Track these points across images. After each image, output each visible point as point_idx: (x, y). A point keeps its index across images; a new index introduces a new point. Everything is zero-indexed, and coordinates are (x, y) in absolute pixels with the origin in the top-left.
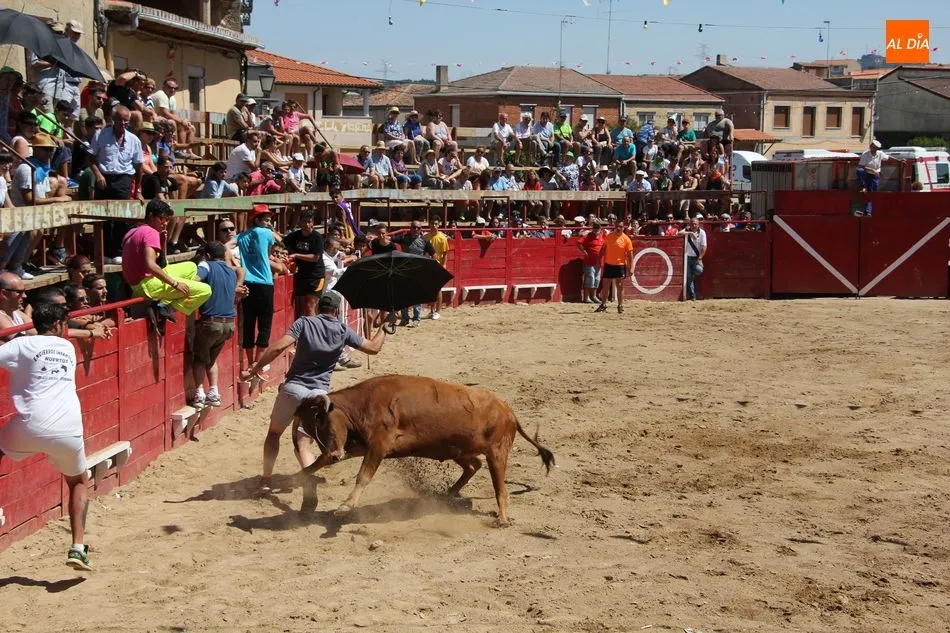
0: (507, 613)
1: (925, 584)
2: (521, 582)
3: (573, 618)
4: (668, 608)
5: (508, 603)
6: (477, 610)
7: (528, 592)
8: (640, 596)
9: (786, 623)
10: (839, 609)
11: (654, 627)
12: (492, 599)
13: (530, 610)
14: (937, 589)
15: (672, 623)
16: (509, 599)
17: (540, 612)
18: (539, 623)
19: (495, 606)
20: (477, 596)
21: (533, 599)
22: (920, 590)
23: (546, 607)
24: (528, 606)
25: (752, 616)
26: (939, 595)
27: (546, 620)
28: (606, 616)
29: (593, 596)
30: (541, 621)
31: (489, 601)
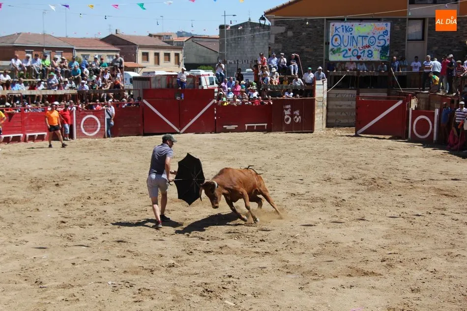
0: (25, 284)
1: (207, 252)
2: (32, 270)
3: (57, 283)
4: (100, 274)
5: (26, 280)
6: (10, 285)
7: (35, 274)
8: (87, 270)
9: (151, 275)
10: (173, 266)
11: (94, 283)
12: (17, 279)
13: (36, 282)
14: (212, 253)
15: (101, 280)
16: (26, 278)
17: (41, 282)
18: (41, 287)
19: (19, 282)
20: (10, 279)
21: (38, 277)
22: (206, 255)
23: (44, 280)
24: (35, 280)
25: (137, 273)
26: (213, 256)
27: (44, 286)
28: (72, 281)
29: (66, 273)
30: (42, 286)
31: (16, 280)
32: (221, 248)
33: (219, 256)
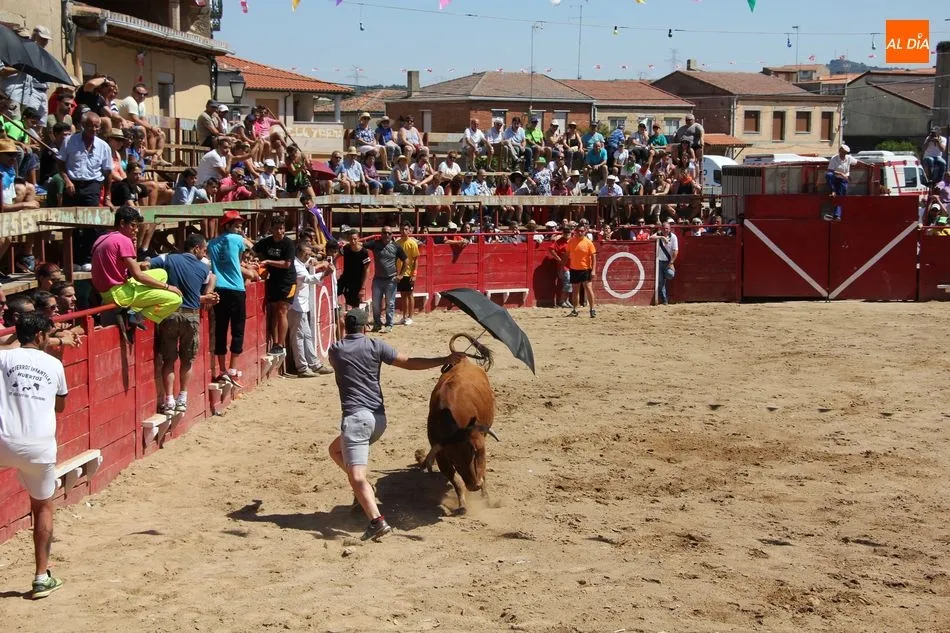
0: (480, 618)
1: (895, 585)
2: (496, 587)
3: (548, 623)
4: (640, 612)
5: (482, 608)
6: (451, 615)
7: (502, 597)
8: (613, 600)
9: (757, 626)
10: (811, 610)
11: (627, 631)
12: (465, 605)
13: (502, 616)
14: (907, 590)
15: (643, 626)
16: (483, 605)
17: (514, 617)
18: (512, 628)
19: (469, 612)
20: (451, 602)
21: (506, 604)
22: (890, 591)
23: (519, 612)
24: (502, 612)
25: (724, 618)
26: (909, 596)
27: (519, 625)
28: (580, 621)
29: (566, 601)
30: (515, 625)
31: (463, 606)
32: (928, 577)
33: (925, 597)
